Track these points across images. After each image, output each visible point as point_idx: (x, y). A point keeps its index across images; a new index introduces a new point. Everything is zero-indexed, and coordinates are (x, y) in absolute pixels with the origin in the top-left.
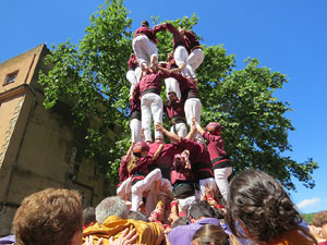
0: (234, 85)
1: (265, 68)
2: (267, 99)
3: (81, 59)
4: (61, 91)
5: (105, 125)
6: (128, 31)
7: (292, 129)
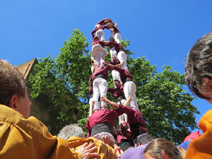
0: (156, 83)
1: (176, 71)
2: (180, 92)
3: (57, 66)
4: (44, 87)
5: (71, 109)
6: (86, 49)
7: (198, 113)
